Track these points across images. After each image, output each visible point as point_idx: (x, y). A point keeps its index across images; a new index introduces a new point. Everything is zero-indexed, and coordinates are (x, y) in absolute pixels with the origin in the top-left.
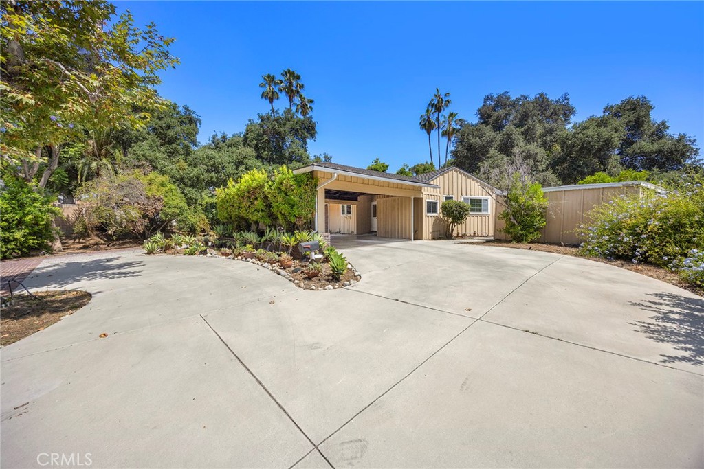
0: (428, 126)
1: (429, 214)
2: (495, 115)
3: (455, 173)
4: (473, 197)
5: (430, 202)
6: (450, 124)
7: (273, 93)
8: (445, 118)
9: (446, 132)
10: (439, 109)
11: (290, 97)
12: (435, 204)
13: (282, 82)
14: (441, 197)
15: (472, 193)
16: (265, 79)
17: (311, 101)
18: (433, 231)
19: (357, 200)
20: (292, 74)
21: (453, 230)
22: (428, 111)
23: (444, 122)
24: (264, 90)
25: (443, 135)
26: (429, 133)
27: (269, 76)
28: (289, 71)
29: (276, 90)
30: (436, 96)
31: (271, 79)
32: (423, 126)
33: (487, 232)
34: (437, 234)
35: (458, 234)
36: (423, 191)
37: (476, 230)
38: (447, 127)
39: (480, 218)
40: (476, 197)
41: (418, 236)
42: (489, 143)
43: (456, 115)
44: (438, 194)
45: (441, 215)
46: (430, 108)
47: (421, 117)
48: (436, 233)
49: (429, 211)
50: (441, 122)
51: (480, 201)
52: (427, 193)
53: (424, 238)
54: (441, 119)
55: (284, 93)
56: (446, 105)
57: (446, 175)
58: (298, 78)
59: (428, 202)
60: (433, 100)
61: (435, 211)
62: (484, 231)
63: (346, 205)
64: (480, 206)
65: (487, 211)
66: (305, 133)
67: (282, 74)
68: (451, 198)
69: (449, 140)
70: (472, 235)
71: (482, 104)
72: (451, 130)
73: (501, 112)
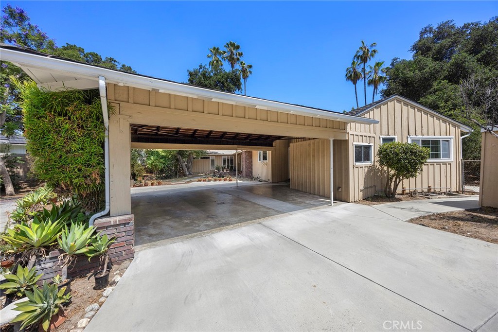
0: (353, 77)
1: (358, 164)
2: (436, 46)
3: (398, 105)
4: (426, 137)
5: (360, 147)
6: (376, 73)
7: (217, 61)
8: (371, 68)
9: (372, 81)
10: (364, 59)
11: (232, 63)
12: (368, 148)
13: (225, 52)
14: (377, 139)
15: (425, 131)
16: (211, 51)
17: (250, 67)
18: (366, 188)
19: (271, 145)
20: (233, 45)
21: (396, 186)
22: (353, 63)
23: (370, 72)
24: (210, 60)
25: (369, 84)
26: (355, 83)
27: (214, 49)
28: (231, 43)
29: (220, 59)
30: (361, 48)
31: (216, 51)
32: (349, 78)
33: (449, 186)
34: (371, 192)
35: (403, 191)
36: (348, 130)
37: (431, 184)
38: (373, 76)
39: (437, 167)
40: (431, 137)
41: (341, 196)
42: (433, 76)
43: (382, 64)
44: (372, 135)
45: (378, 164)
46: (355, 60)
47: (347, 70)
48: (370, 190)
49: (358, 159)
50: (367, 72)
51: (436, 142)
52: (355, 133)
53: (351, 198)
54: (368, 70)
55: (227, 61)
56: (372, 55)
57: (384, 108)
58: (238, 47)
59: (356, 147)
60: (358, 52)
61: (367, 158)
62: (443, 185)
63: (262, 152)
64: (437, 149)
65: (448, 155)
66: (230, 84)
67: (225, 46)
68: (392, 139)
69: (376, 87)
70: (426, 190)
71: (419, 39)
72: (377, 79)
73: (445, 42)
